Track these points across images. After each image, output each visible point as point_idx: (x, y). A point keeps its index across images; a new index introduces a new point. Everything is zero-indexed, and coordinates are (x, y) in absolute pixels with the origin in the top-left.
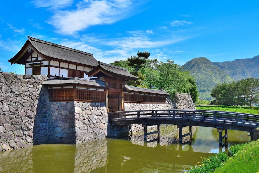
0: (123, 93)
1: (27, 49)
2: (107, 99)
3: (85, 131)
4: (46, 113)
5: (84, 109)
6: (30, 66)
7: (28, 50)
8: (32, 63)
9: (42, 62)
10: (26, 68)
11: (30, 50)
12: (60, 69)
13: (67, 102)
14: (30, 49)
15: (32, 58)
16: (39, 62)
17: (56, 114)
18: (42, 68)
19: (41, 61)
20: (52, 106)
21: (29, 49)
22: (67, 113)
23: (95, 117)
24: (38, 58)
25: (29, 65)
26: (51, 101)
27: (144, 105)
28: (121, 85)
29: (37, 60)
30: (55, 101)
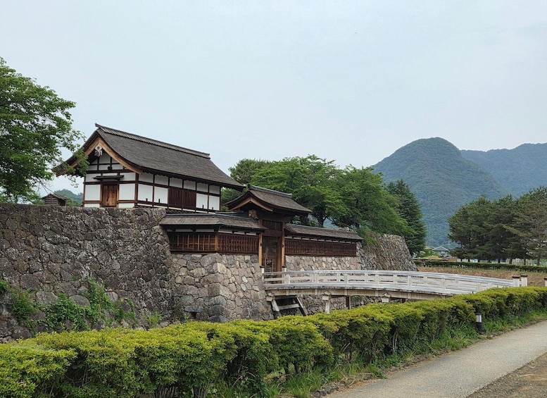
0: (284, 238)
1: (92, 149)
2: (260, 248)
3: (232, 302)
4: (166, 272)
5: (229, 266)
6: (95, 180)
7: (95, 150)
8: (100, 175)
9: (121, 174)
10: (86, 183)
11: (99, 151)
12: (155, 187)
13: (203, 255)
14: (98, 148)
15: (98, 165)
16: (116, 174)
17: (183, 274)
18: (120, 185)
19: (118, 171)
20: (175, 260)
21: (96, 148)
22: (204, 272)
23: (245, 280)
24: (113, 166)
25: (94, 178)
26: (172, 252)
27: (317, 259)
28: (281, 223)
29: (110, 170)
30: (181, 252)
